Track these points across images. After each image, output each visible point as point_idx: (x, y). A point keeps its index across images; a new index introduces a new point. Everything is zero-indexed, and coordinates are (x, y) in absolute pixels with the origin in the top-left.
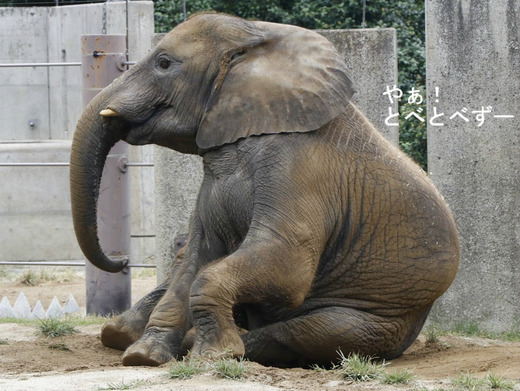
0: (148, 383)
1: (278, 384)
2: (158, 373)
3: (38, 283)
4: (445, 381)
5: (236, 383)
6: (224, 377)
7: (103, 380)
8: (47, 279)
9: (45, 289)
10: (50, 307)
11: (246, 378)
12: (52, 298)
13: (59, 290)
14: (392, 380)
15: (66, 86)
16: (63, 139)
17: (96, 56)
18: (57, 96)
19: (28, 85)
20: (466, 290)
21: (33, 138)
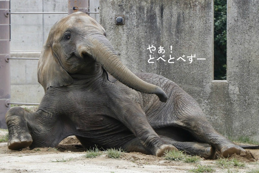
0: (76, 159)
1: (136, 161)
5: (116, 160)
11: (121, 158)
14: (189, 161)
17: (74, 9)
20: (244, 121)
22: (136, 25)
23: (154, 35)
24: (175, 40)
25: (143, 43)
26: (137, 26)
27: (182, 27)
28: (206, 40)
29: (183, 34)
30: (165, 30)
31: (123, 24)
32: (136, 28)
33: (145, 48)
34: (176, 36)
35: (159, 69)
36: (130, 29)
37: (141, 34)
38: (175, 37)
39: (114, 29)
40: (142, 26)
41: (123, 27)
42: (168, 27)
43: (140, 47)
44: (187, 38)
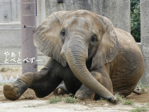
0: (42, 105)
1: (87, 105)
2: (46, 101)
3: (6, 71)
4: (145, 104)
5: (73, 105)
6: (68, 103)
7: (26, 104)
8: (10, 70)
9: (9, 73)
10: (10, 79)
11: (76, 103)
12: (11, 76)
13: (13, 73)
14: (127, 104)
15: (17, 3)
16: (16, 21)
18: (14, 6)
19: (4, 2)
21: (6, 21)
22: (72, 3)
24: (102, 13)
26: (74, 4)
27: (107, 3)
28: (125, 13)
29: (108, 9)
30: (94, 6)
31: (63, 3)
32: (72, 5)
34: (103, 10)
36: (68, 6)
39: (56, 6)
40: (77, 3)
41: (63, 4)
42: (96, 4)
44: (111, 12)
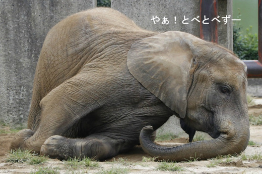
23: (24, 9)
24: (49, 15)
25: (10, 19)
29: (59, 7)
30: (36, 2)
33: (13, 25)
34: (50, 9)
35: (31, 50)
37: (6, 7)
38: (49, 11)
43: (6, 24)
44: (64, 12)
